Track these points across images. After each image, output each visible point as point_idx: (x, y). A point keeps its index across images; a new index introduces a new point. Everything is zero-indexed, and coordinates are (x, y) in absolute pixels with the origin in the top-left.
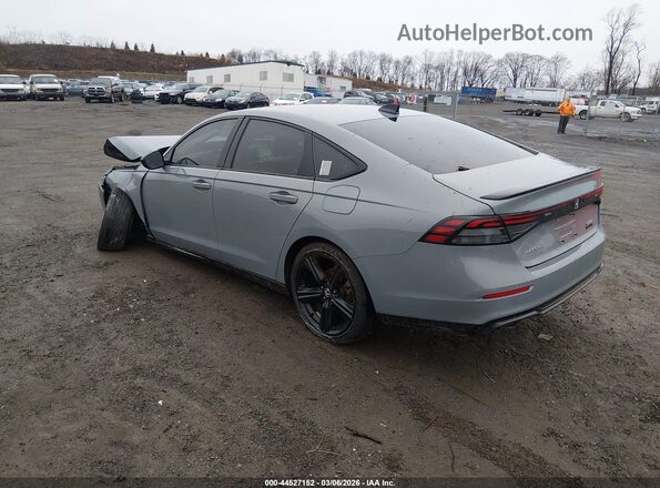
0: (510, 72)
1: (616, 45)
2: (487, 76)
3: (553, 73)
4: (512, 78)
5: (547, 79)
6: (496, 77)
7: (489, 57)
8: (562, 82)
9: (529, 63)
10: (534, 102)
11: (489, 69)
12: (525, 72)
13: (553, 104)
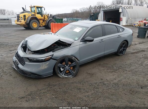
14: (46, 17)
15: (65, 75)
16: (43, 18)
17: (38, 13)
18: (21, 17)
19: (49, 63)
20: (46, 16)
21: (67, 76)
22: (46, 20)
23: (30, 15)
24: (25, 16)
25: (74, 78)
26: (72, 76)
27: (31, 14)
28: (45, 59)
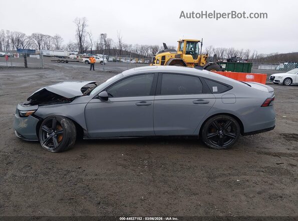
0: (36, 42)
1: (81, 33)
2: (25, 44)
3: (56, 44)
4: (38, 45)
5: (54, 46)
6: (29, 45)
7: (24, 35)
8: (61, 47)
9: (44, 38)
10: (55, 56)
11: (26, 41)
12: (43, 43)
13: (64, 57)
14: (203, 60)
15: (47, 145)
16: (196, 61)
17: (188, 53)
18: (158, 60)
19: (27, 121)
20: (204, 57)
21: (47, 148)
22: (203, 65)
23: (174, 57)
24: (164, 58)
25: (56, 154)
26: (53, 150)
27: (175, 54)
28: (25, 114)
